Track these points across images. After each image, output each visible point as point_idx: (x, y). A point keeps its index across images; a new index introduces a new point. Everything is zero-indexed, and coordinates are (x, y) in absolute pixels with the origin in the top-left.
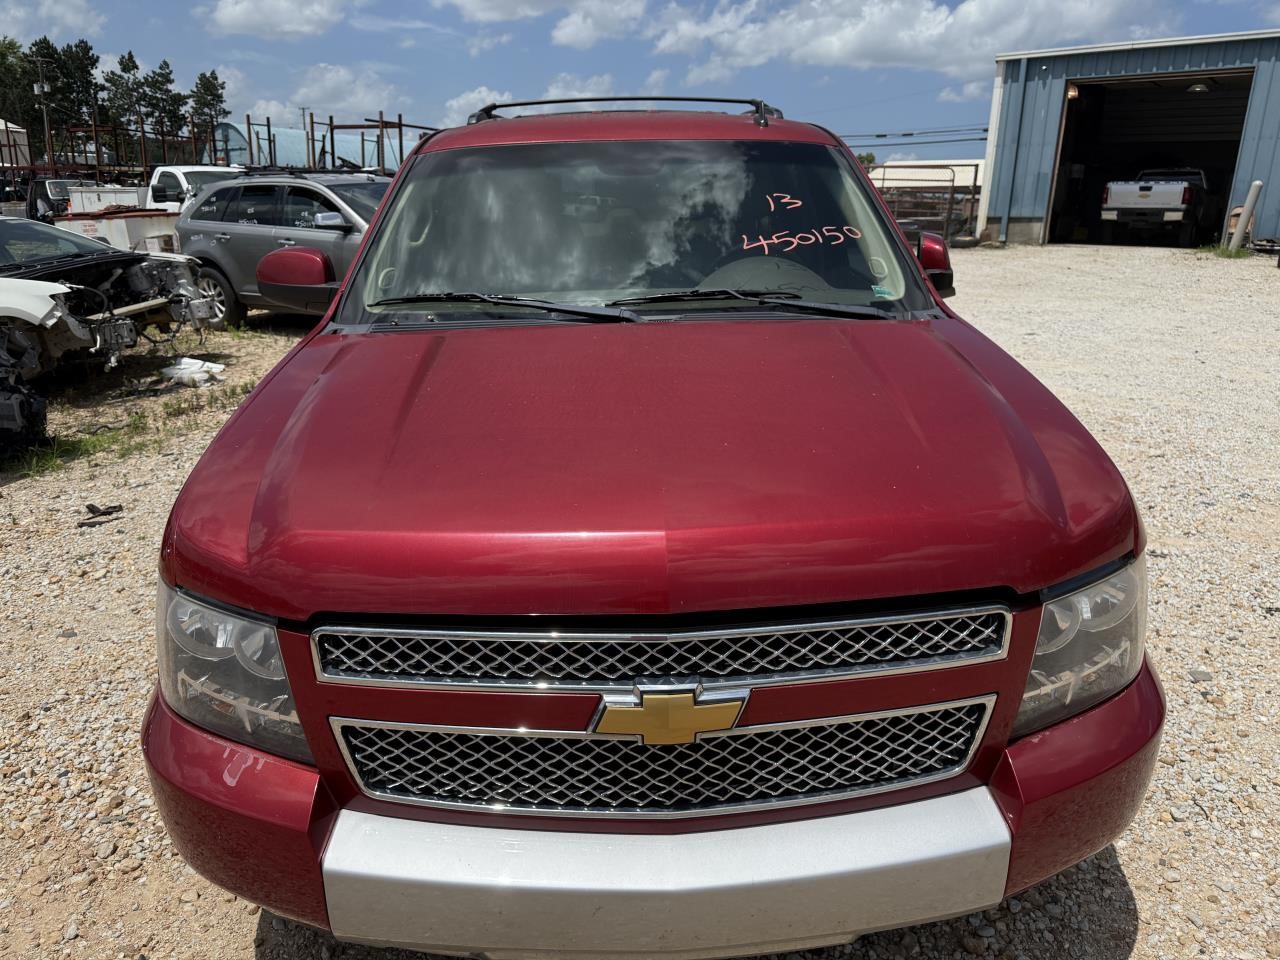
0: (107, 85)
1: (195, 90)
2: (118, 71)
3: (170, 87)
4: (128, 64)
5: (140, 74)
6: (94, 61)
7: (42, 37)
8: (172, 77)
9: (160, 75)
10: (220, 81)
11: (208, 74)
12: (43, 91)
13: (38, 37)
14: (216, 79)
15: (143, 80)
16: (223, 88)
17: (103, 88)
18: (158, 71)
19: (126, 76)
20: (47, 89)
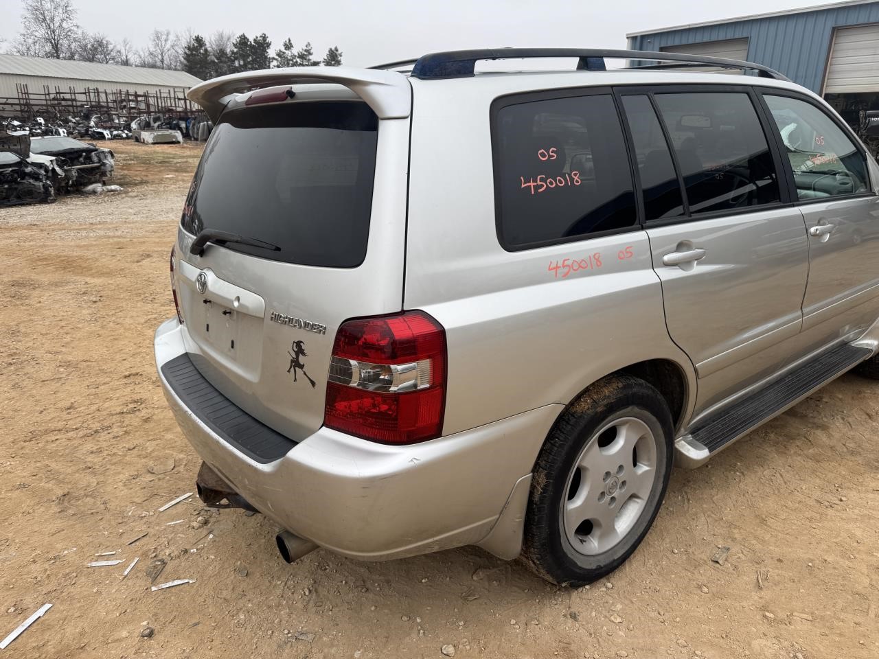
0: (277, 57)
1: (326, 58)
2: (284, 50)
3: (311, 57)
4: (288, 46)
5: (295, 51)
6: (269, 45)
7: (242, 34)
8: (312, 51)
9: (306, 51)
10: (339, 52)
11: (333, 49)
12: (239, 64)
13: (241, 34)
14: (337, 50)
15: (297, 55)
16: (341, 56)
17: (274, 58)
18: (305, 48)
19: (287, 52)
20: (242, 63)
